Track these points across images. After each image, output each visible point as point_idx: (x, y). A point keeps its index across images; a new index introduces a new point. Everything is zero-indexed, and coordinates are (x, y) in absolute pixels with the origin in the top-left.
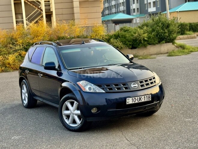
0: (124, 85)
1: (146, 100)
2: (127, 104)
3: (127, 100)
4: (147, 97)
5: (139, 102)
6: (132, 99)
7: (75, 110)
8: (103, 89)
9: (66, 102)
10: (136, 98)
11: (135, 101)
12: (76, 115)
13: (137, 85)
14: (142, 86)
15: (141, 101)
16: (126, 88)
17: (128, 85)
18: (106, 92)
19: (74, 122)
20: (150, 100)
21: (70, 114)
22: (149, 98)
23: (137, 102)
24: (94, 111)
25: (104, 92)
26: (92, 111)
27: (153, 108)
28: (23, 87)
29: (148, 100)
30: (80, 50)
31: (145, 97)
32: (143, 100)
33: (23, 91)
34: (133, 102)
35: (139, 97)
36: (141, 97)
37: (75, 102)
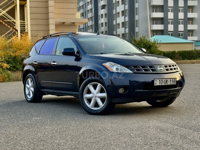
0: (150, 67)
1: (171, 84)
2: (155, 85)
3: (155, 81)
4: (172, 80)
5: (166, 84)
6: (160, 81)
7: (98, 93)
8: (131, 70)
9: (88, 85)
10: (163, 80)
11: (162, 83)
12: (99, 97)
13: (162, 68)
14: (167, 70)
15: (167, 84)
16: (153, 70)
17: (155, 68)
18: (134, 73)
19: (96, 105)
20: (175, 84)
21: (92, 97)
22: (174, 82)
23: (163, 84)
24: (121, 91)
25: (132, 72)
26: (120, 92)
27: (175, 94)
28: (28, 81)
29: (173, 84)
30: (96, 40)
31: (170, 80)
32: (169, 83)
33: (27, 85)
34: (160, 84)
35: (165, 80)
36: (167, 79)
37: (99, 84)
